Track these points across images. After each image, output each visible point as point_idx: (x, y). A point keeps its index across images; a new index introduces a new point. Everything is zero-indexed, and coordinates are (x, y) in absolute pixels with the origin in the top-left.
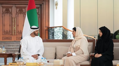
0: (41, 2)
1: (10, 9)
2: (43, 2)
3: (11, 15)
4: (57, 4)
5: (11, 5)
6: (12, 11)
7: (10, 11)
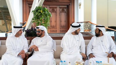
0: (68, 3)
1: (55, 9)
2: (70, 3)
3: (56, 13)
4: (81, 5)
5: (56, 6)
6: (56, 10)
7: (55, 11)
